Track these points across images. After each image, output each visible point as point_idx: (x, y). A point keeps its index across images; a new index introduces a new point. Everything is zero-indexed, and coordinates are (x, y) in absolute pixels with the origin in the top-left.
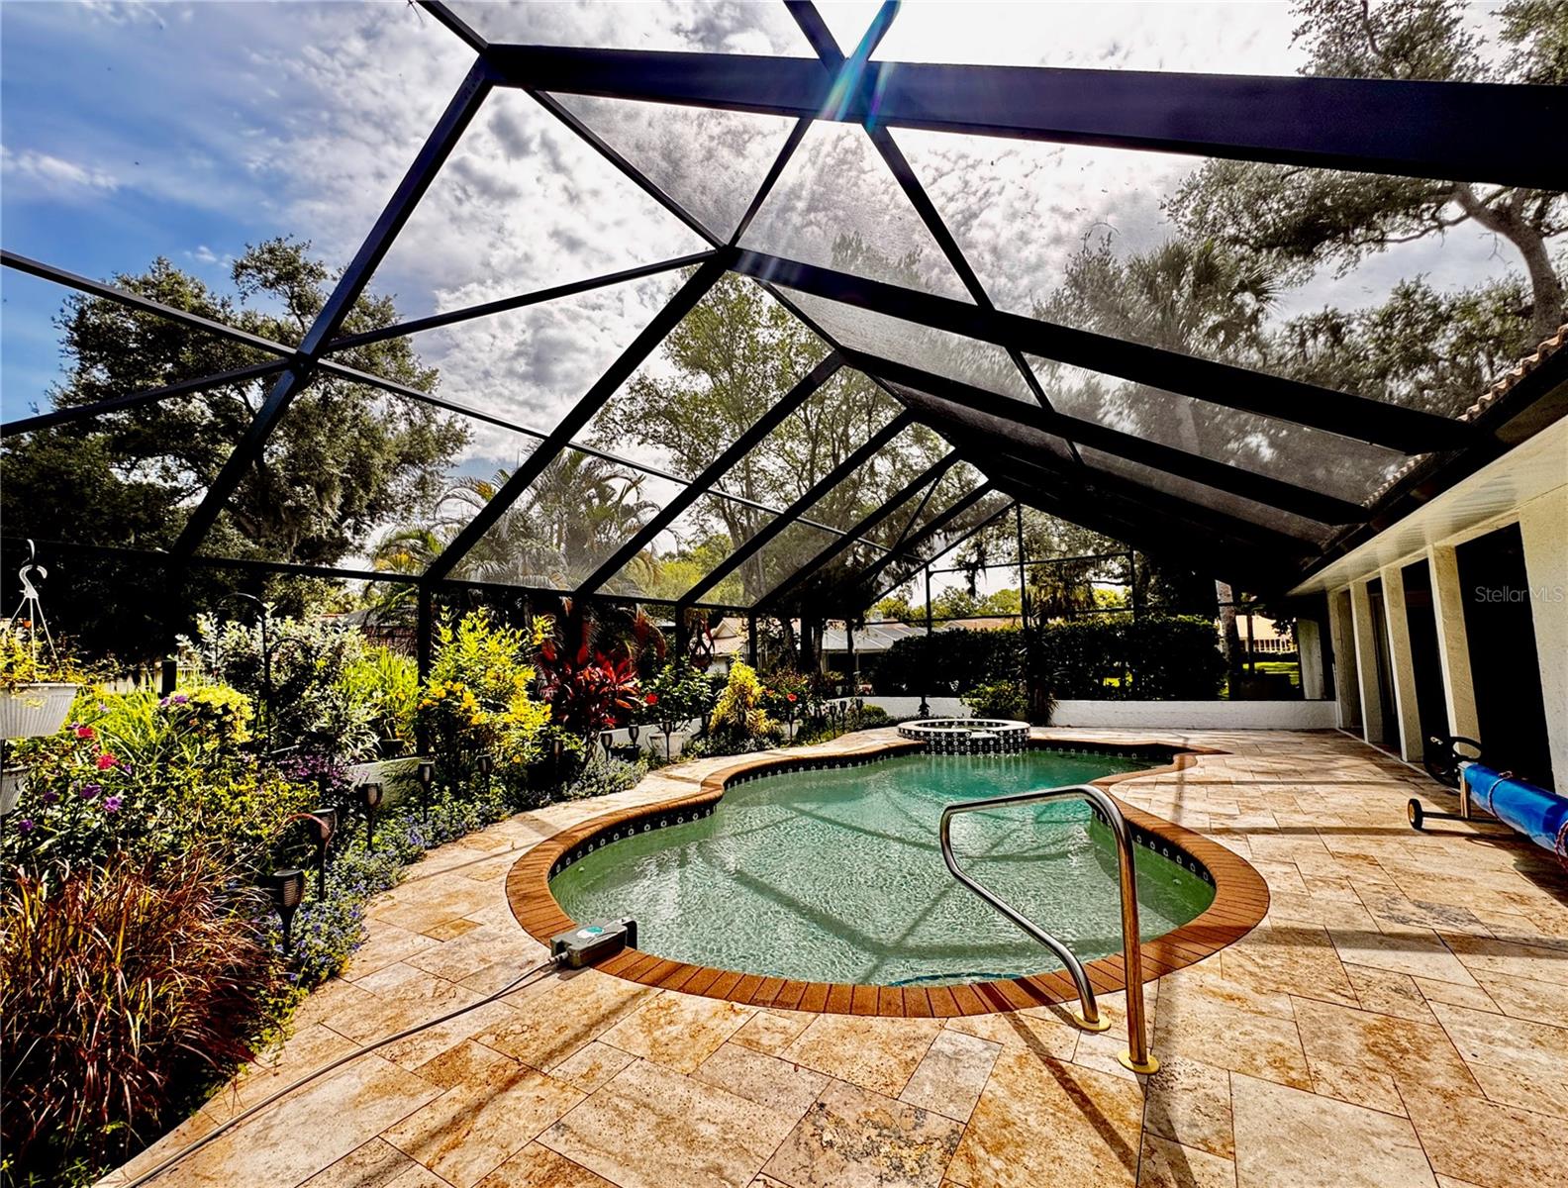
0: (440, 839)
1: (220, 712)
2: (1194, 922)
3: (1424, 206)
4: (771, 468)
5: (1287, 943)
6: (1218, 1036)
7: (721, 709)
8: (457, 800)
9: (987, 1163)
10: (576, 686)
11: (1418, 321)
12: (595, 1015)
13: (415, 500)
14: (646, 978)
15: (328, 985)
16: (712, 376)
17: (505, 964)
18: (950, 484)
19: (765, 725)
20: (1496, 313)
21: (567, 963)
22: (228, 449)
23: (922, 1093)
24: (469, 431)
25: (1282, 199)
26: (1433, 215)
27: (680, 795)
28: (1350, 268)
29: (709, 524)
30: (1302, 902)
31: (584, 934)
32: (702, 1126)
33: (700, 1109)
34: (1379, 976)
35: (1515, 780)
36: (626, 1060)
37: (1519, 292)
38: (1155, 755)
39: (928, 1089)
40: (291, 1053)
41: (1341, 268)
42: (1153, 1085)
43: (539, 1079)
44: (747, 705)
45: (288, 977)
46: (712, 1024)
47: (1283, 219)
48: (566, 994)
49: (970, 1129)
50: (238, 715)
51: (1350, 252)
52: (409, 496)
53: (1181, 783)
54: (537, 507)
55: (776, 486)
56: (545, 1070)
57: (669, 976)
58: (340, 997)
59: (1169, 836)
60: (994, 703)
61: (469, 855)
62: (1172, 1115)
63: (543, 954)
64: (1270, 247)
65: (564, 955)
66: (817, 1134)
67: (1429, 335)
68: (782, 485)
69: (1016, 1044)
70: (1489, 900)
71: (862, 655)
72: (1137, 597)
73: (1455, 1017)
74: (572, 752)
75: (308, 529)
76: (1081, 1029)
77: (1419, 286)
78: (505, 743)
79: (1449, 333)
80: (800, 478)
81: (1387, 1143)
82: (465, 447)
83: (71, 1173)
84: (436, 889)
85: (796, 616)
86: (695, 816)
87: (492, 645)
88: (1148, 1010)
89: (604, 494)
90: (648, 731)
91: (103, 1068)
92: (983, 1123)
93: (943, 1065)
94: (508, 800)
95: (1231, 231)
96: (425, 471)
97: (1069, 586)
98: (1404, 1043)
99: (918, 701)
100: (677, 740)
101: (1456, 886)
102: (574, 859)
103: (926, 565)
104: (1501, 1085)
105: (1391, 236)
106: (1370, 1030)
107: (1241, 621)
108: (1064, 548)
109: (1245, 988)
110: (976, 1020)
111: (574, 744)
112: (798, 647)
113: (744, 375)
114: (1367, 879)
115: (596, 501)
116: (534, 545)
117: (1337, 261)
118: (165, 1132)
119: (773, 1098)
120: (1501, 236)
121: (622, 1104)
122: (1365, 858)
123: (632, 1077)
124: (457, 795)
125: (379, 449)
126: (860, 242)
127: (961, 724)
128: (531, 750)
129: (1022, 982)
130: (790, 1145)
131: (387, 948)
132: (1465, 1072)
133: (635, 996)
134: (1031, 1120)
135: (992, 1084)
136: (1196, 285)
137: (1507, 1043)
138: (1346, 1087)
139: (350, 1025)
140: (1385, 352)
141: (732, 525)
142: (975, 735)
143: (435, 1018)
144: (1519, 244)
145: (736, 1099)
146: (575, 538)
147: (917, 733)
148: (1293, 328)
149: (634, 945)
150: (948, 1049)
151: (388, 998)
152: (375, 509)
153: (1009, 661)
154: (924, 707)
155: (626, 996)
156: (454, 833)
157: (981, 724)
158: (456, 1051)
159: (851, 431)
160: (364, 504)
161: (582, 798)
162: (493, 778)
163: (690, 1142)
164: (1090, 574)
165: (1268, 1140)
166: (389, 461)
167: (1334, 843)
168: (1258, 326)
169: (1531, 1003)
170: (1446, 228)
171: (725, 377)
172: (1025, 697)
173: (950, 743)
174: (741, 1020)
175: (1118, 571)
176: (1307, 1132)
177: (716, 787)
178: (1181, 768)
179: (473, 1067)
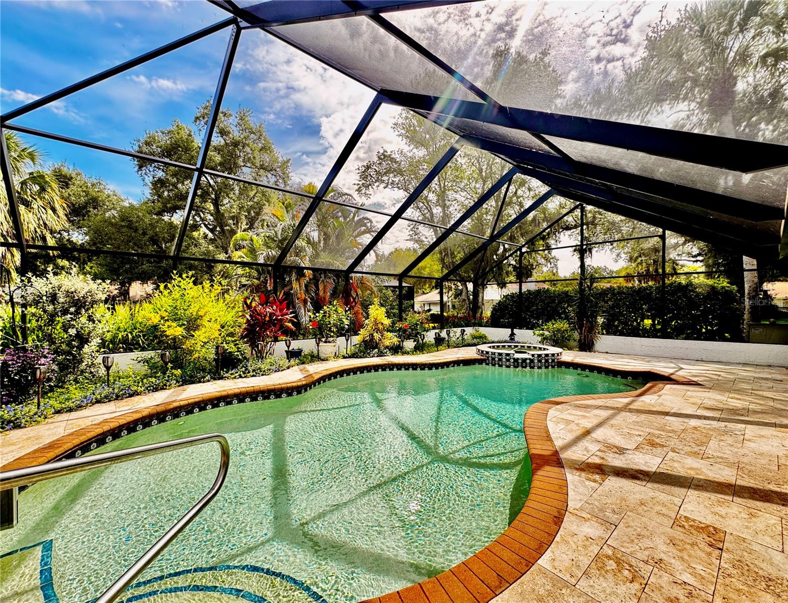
7: (364, 331)
60: (554, 336)
99: (509, 331)
142: (516, 356)
147: (482, 352)
154: (513, 334)
173: (500, 360)
177: (309, 379)
178: (642, 394)
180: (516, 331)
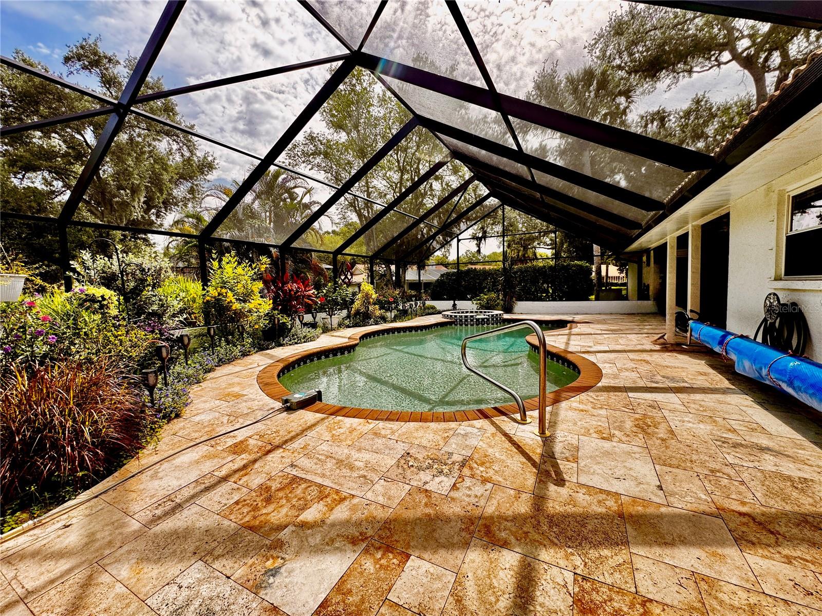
0: (221, 362)
1: (100, 299)
2: (570, 385)
3: (713, 53)
4: (379, 186)
5: (608, 391)
6: (575, 424)
7: (357, 305)
8: (228, 344)
9: (478, 468)
10: (284, 292)
11: (701, 117)
12: (305, 426)
13: (189, 200)
14: (327, 412)
15: (175, 420)
16: (348, 134)
17: (260, 409)
18: (470, 196)
19: (378, 313)
20: (738, 113)
21: (290, 407)
22: (79, 169)
23: (452, 446)
24: (216, 162)
25: (645, 45)
26: (716, 58)
27: (339, 343)
28: (673, 86)
29: (347, 214)
30: (615, 377)
31: (297, 396)
32: (356, 463)
33: (355, 457)
34: (643, 401)
35: (710, 326)
36: (320, 442)
37: (750, 103)
38: (560, 324)
39: (454, 446)
40: (162, 446)
41: (669, 86)
42: (547, 441)
43: (281, 450)
44: (369, 303)
45: (155, 415)
46: (358, 428)
47: (644, 57)
48: (291, 419)
49: (471, 458)
50: (110, 301)
51: (675, 77)
52: (185, 197)
53: (570, 334)
54: (257, 202)
55: (382, 195)
56: (284, 447)
57: (338, 411)
58: (182, 424)
59: (563, 355)
60: (488, 303)
61: (237, 369)
62: (554, 450)
63: (278, 405)
64: (636, 72)
65: (288, 404)
66: (407, 462)
67: (706, 124)
68: (385, 195)
69: (492, 429)
70: (692, 375)
71: (425, 283)
72: (557, 256)
73: (671, 414)
74: (284, 323)
75: (131, 215)
76: (519, 423)
77: (704, 98)
78: (250, 318)
79: (715, 123)
80: (394, 190)
81: (637, 456)
82: (214, 171)
83: (65, 492)
84: (223, 383)
85: (392, 264)
86: (346, 352)
87: (239, 270)
88: (548, 416)
89: (292, 197)
90: (321, 316)
91: (73, 449)
92: (476, 456)
93: (460, 438)
94: (253, 345)
95: (618, 62)
96: (193, 184)
97: (526, 248)
98: (649, 423)
99: (452, 302)
100: (336, 320)
101: (680, 370)
102: (289, 371)
103: (457, 236)
104: (683, 435)
105: (695, 69)
106: (637, 419)
107: (603, 267)
108: (524, 229)
109: (589, 407)
110: (475, 422)
111: (285, 319)
112: (394, 278)
113: (365, 134)
114: (644, 368)
115: (288, 200)
116: (257, 223)
117: (668, 81)
118: (108, 476)
119: (387, 452)
120: (746, 71)
121: (320, 457)
122: (644, 360)
123: (325, 447)
124: (228, 342)
125: (166, 170)
126: (427, 58)
127: (472, 312)
128: (264, 321)
129: (495, 408)
130: (395, 467)
131: (202, 406)
132: (672, 432)
133: (323, 419)
134: (497, 454)
135: (481, 443)
136: (597, 90)
137: (689, 422)
138: (624, 438)
139: (189, 434)
140: (684, 132)
141: (360, 215)
142: (478, 317)
143: (229, 430)
144: (753, 76)
145: (371, 453)
146: (278, 220)
147: (451, 316)
148: (642, 117)
149: (320, 400)
150: (462, 432)
151: (206, 424)
152: (166, 204)
153: (495, 283)
154: (454, 305)
155: (318, 419)
156: (228, 359)
157: (481, 312)
158: (242, 442)
159: (421, 167)
160: (161, 201)
161: (290, 345)
162: (245, 335)
163: (352, 468)
164: (535, 244)
165: (591, 457)
166: (172, 177)
167: (632, 355)
168: (626, 116)
169: (701, 409)
170: (722, 66)
171: (354, 134)
172: (502, 300)
173: (466, 321)
174: (371, 426)
175: (549, 242)
176: (607, 454)
177: (356, 339)
178: (570, 329)
179: (250, 447)
180: (456, 302)
